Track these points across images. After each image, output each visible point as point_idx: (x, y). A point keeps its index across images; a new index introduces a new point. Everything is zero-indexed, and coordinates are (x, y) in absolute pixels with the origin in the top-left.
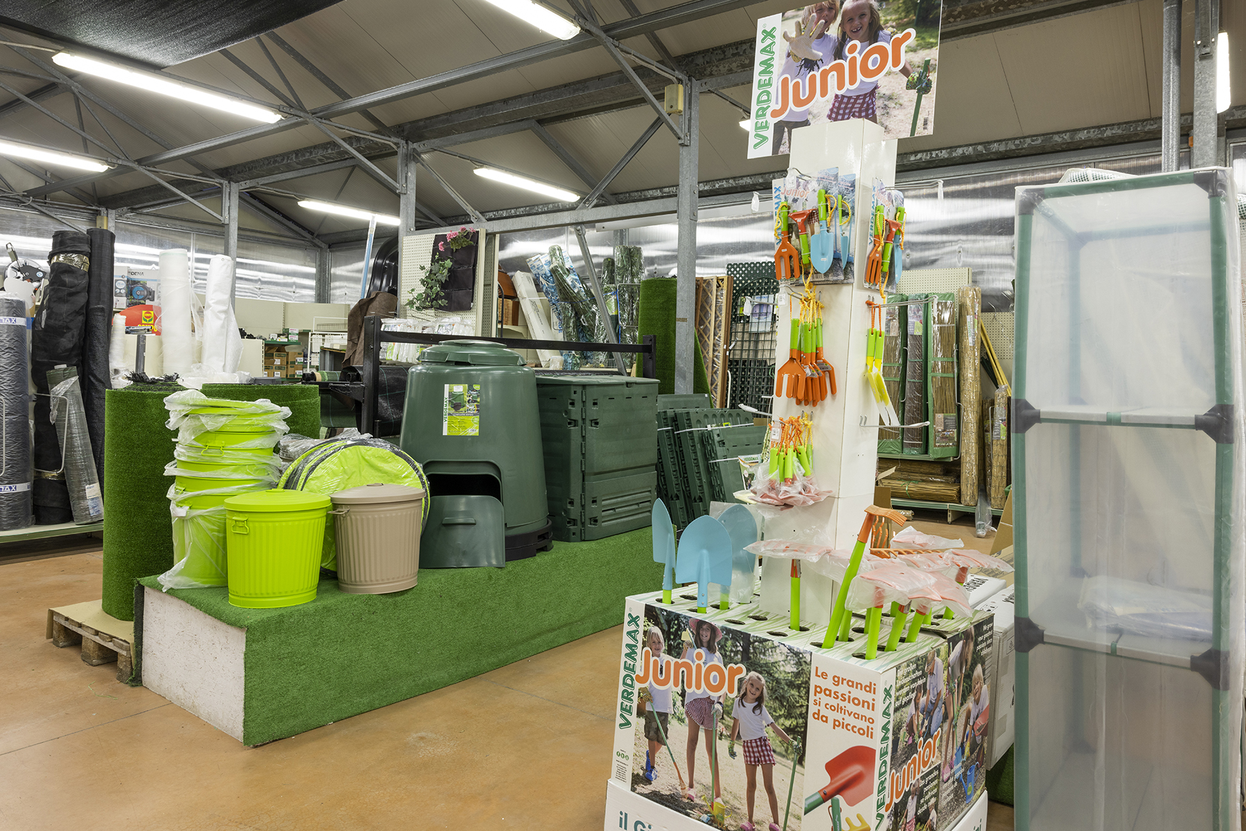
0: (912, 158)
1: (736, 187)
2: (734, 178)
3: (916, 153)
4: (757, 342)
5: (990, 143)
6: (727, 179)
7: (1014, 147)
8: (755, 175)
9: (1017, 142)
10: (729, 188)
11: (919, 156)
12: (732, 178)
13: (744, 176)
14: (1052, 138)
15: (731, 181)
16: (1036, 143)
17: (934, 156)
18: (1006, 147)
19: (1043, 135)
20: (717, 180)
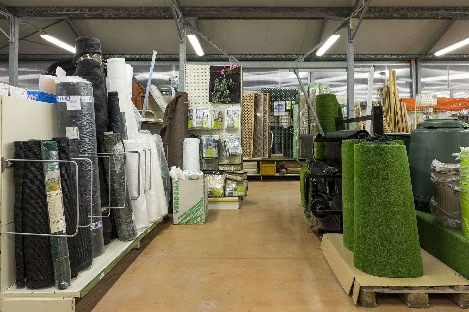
0: (333, 56)
1: (264, 58)
2: (263, 55)
3: (335, 55)
4: (278, 120)
5: (359, 55)
6: (260, 55)
7: (366, 57)
8: (273, 54)
9: (367, 56)
10: (261, 58)
11: (336, 56)
12: (263, 54)
13: (268, 54)
14: (377, 56)
15: (262, 56)
16: (372, 57)
17: (341, 56)
18: (364, 57)
19: (375, 54)
20: (256, 54)
